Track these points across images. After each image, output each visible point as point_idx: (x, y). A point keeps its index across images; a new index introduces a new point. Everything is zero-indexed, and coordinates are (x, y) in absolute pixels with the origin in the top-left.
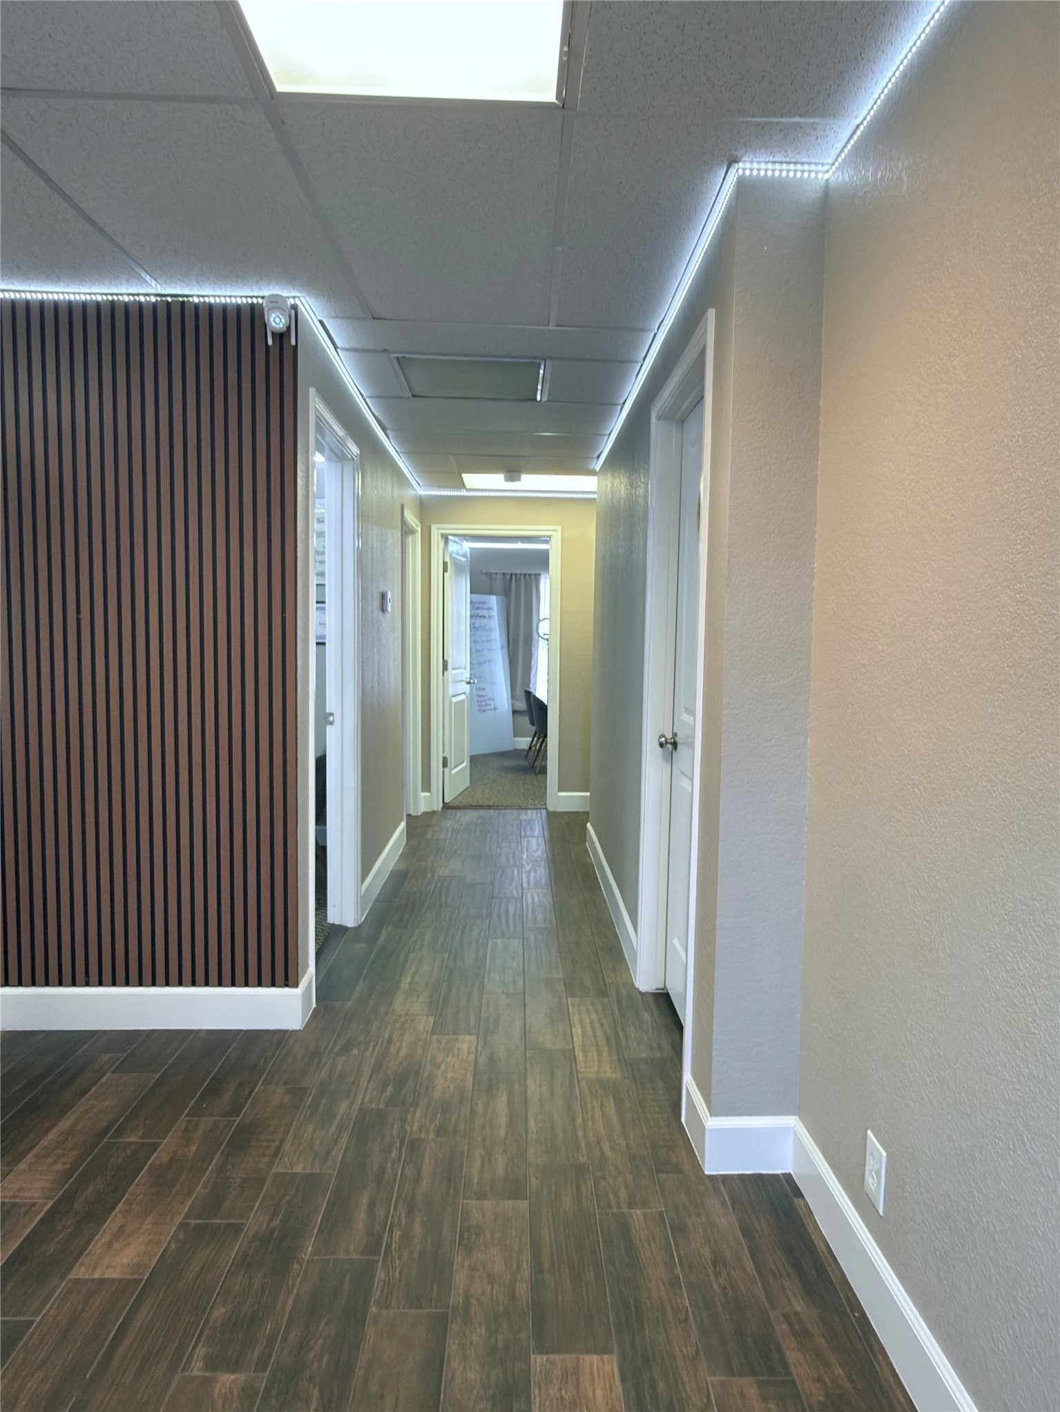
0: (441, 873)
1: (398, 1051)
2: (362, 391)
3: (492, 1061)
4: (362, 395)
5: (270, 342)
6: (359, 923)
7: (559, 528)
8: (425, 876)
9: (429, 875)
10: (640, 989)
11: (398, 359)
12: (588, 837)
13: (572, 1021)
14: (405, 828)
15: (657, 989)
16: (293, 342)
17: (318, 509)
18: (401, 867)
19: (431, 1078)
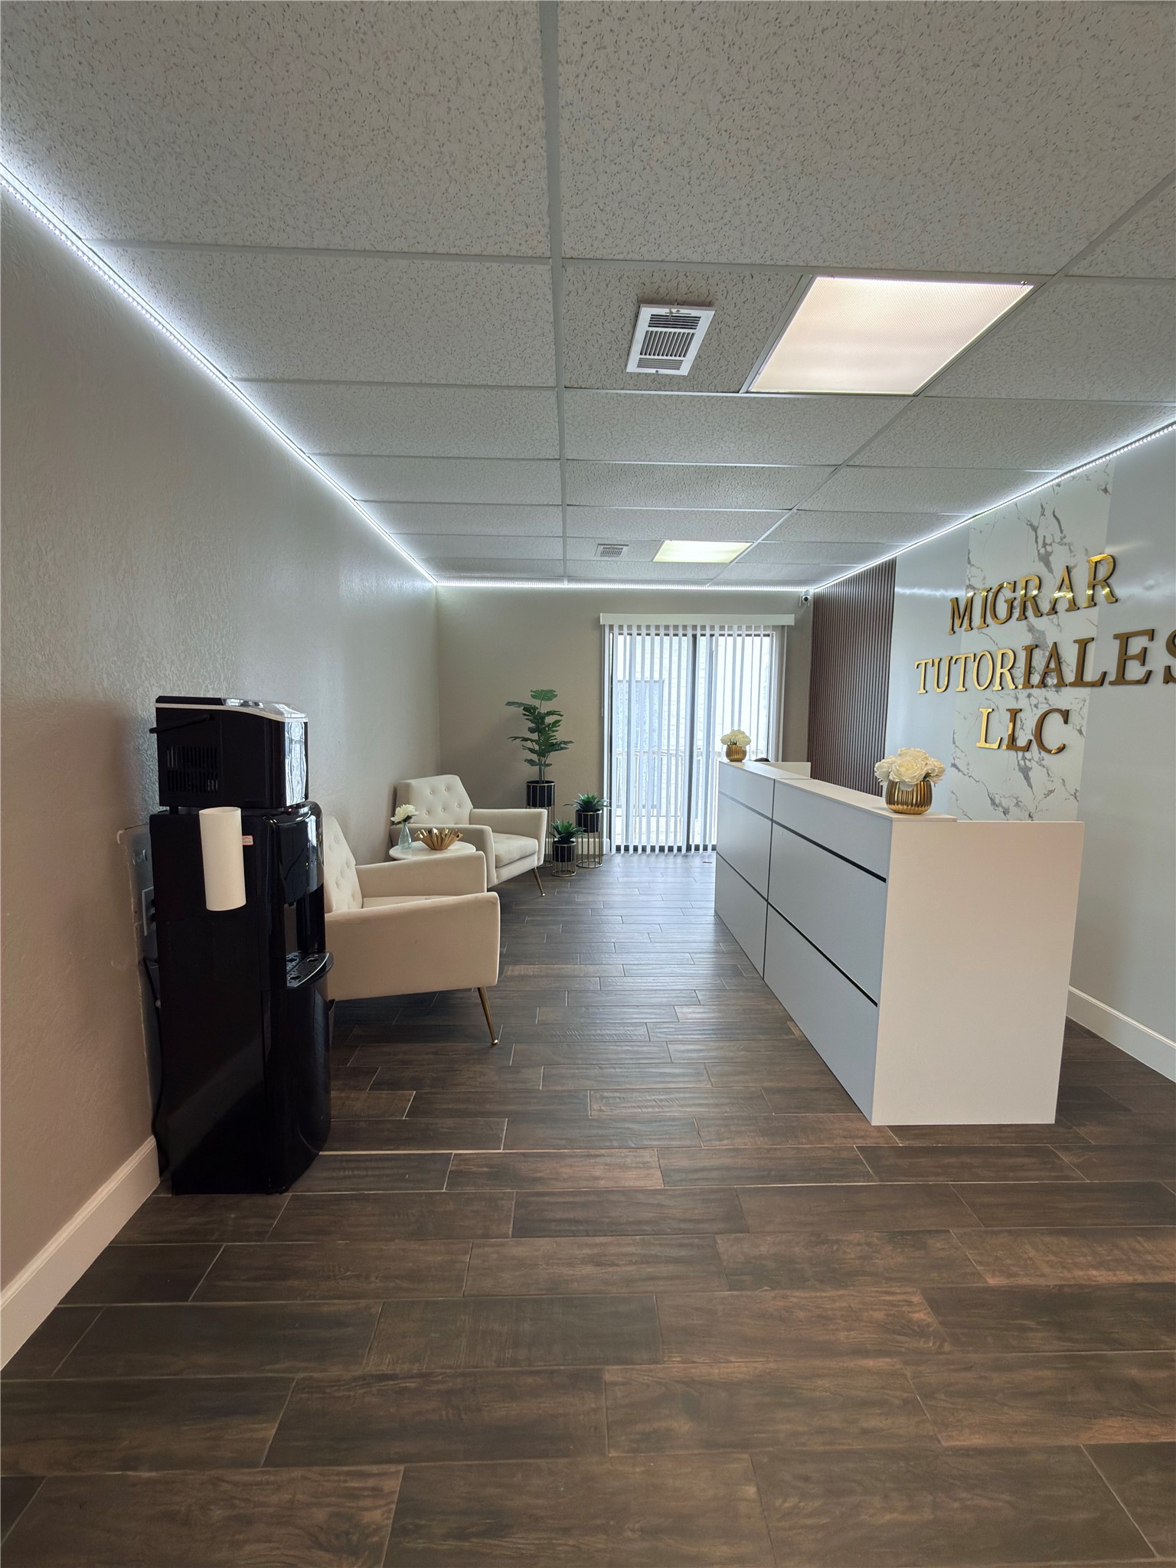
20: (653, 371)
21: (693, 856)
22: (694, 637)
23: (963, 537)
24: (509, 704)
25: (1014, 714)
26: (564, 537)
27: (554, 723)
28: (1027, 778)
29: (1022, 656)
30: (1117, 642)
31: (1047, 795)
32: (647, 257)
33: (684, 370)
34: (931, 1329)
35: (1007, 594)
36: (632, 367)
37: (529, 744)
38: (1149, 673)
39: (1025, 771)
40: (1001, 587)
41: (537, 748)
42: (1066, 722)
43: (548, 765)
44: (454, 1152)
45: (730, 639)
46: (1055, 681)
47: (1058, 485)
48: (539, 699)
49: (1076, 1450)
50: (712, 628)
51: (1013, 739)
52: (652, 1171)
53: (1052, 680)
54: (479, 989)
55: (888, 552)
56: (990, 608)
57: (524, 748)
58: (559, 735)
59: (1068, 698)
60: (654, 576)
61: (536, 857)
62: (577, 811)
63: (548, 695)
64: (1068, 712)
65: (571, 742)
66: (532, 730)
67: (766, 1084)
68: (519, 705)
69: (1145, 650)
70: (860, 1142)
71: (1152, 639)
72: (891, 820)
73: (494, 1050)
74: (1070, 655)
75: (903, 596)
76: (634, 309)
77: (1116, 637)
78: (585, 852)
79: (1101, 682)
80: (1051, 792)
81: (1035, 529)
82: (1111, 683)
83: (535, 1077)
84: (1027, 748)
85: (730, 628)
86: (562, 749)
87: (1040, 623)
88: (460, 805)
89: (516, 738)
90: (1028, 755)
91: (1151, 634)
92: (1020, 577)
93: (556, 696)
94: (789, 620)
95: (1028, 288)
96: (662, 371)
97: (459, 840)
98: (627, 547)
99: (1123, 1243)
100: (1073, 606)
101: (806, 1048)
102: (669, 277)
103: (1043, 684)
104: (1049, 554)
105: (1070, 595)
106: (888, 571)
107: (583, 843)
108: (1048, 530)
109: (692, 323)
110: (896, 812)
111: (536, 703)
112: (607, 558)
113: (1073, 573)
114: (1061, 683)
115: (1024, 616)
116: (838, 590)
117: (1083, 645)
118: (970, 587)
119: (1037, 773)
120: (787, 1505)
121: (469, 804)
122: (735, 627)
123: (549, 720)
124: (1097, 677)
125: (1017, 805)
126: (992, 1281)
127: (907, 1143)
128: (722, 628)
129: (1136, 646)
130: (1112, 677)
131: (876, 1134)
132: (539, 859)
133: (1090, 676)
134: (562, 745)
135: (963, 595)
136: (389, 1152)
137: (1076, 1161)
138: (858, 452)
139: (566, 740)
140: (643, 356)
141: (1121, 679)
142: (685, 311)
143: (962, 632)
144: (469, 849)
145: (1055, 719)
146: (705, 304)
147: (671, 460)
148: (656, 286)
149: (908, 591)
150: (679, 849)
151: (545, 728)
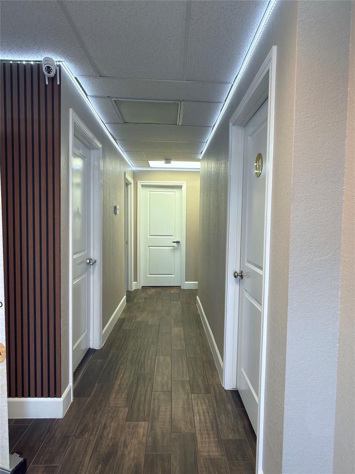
0: (138, 320)
1: (108, 434)
2: (103, 120)
3: (155, 441)
4: (103, 123)
5: (47, 83)
6: (101, 347)
7: (185, 182)
8: (132, 321)
9: (134, 320)
10: (225, 388)
11: (115, 101)
12: (197, 302)
13: (194, 411)
14: (126, 299)
15: (232, 389)
16: (58, 83)
18: (122, 317)
19: (123, 456)
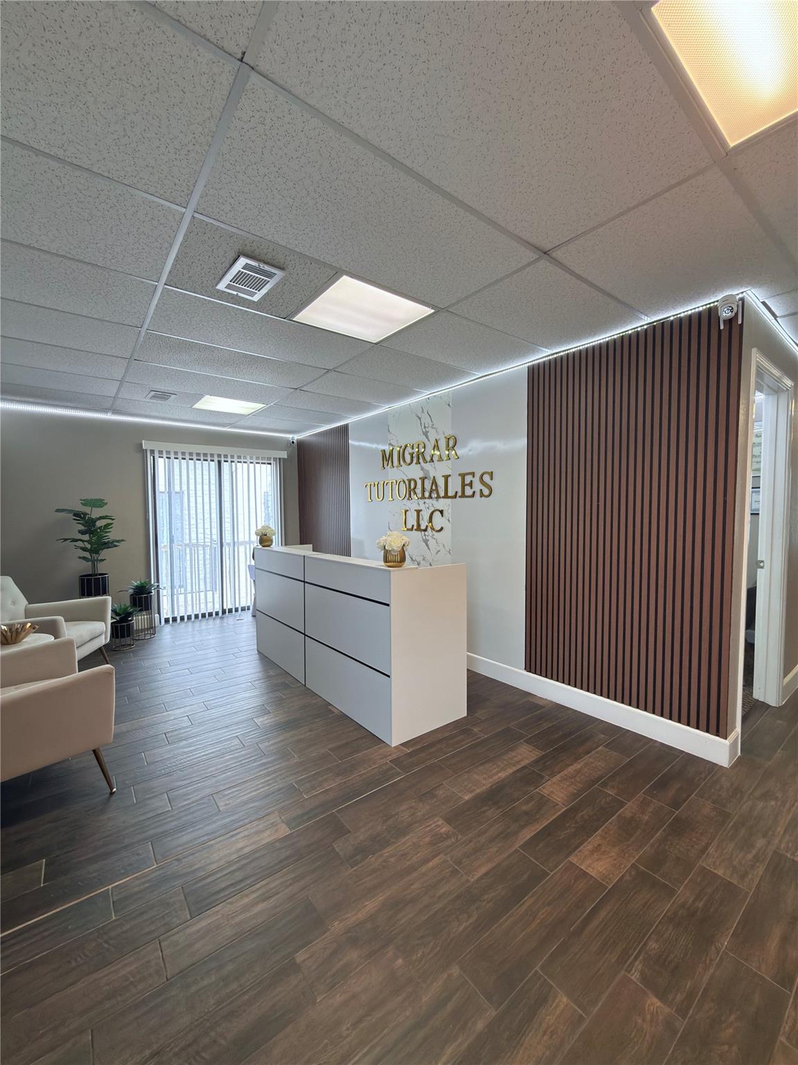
5: (722, 327)
6: (781, 705)
16: (740, 322)
17: (756, 428)
20: (235, 293)
21: (227, 617)
22: (219, 462)
23: (385, 415)
24: (58, 511)
25: (418, 512)
26: (122, 382)
27: (105, 526)
28: (427, 545)
29: (419, 483)
30: (460, 478)
31: (437, 553)
32: (253, 232)
33: (256, 298)
34: (450, 833)
35: (409, 450)
36: (222, 286)
37: (80, 544)
38: (474, 492)
39: (426, 542)
40: (406, 446)
41: (89, 546)
42: (442, 516)
43: (102, 560)
44: (110, 887)
45: (245, 465)
46: (436, 496)
47: (428, 398)
48: (90, 506)
49: (516, 851)
50: (232, 457)
51: (419, 525)
52: (279, 826)
53: (434, 495)
54: (94, 751)
55: (344, 420)
56: (401, 456)
57: (77, 547)
58: (112, 535)
59: (442, 504)
60: (190, 418)
61: (103, 636)
62: (131, 595)
63: (99, 503)
64: (442, 511)
65: (123, 540)
66: (82, 532)
67: (330, 746)
68: (70, 511)
69: (471, 481)
70: (390, 758)
71: (474, 477)
72: (390, 571)
73: (114, 797)
74: (441, 483)
75: (354, 446)
76: (235, 256)
77: (460, 475)
78: (140, 628)
79: (455, 497)
80: (439, 551)
81: (420, 419)
82: (460, 497)
83: (161, 804)
84: (425, 530)
85: (245, 457)
86: (116, 546)
87: (427, 466)
88: (14, 603)
89: (65, 540)
90: (426, 533)
91: (473, 474)
92: (414, 442)
93: (106, 504)
94: (284, 455)
95: (433, 311)
96: (240, 294)
97: (35, 632)
98: (175, 396)
99: (505, 757)
100: (441, 459)
101: (344, 717)
102: (262, 247)
103: (430, 497)
104: (427, 432)
105: (438, 453)
106: (344, 430)
107: (139, 620)
108: (426, 419)
109: (270, 275)
110: (389, 567)
111: (87, 509)
112: (155, 401)
113: (439, 442)
114: (438, 497)
115: (418, 463)
116: (314, 439)
117: (446, 478)
118: (390, 444)
119: (431, 542)
120: (419, 955)
121: (23, 602)
122: (248, 457)
123: (99, 524)
124: (454, 494)
125: (424, 559)
126: (467, 798)
127: (411, 750)
128: (239, 457)
129: (468, 479)
130: (459, 494)
131: (396, 751)
132: (106, 638)
133: (450, 494)
134: (115, 543)
135: (387, 448)
136: (41, 917)
137: (480, 729)
138: (341, 365)
139: (118, 539)
140: (232, 283)
141: (463, 496)
142: (267, 268)
143: (388, 468)
144: (48, 639)
145: (437, 514)
146: (281, 268)
147: (229, 346)
148: (253, 249)
149: (357, 443)
150: (217, 614)
151: (97, 529)
